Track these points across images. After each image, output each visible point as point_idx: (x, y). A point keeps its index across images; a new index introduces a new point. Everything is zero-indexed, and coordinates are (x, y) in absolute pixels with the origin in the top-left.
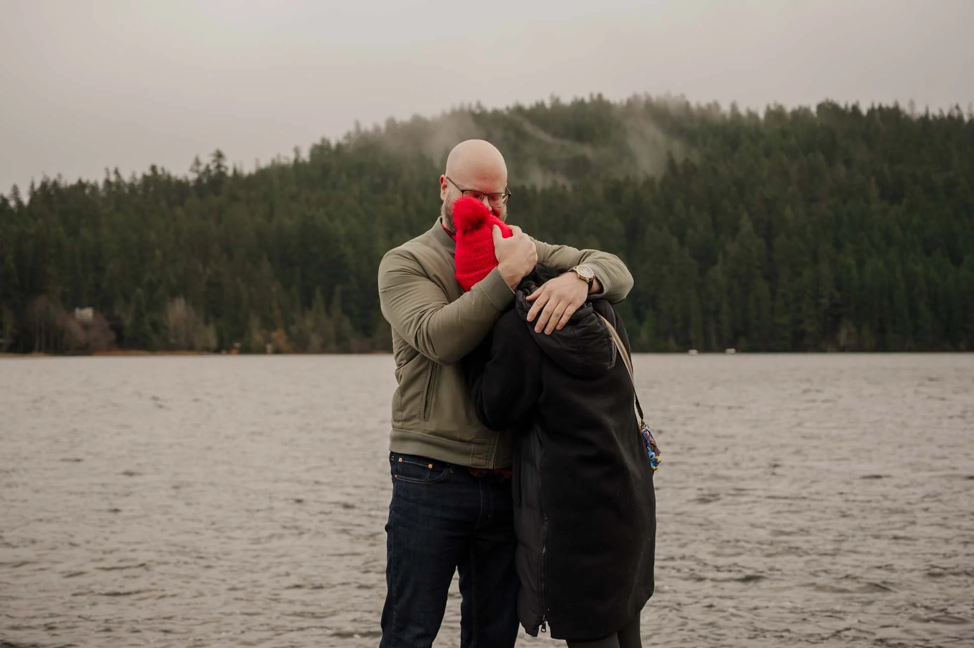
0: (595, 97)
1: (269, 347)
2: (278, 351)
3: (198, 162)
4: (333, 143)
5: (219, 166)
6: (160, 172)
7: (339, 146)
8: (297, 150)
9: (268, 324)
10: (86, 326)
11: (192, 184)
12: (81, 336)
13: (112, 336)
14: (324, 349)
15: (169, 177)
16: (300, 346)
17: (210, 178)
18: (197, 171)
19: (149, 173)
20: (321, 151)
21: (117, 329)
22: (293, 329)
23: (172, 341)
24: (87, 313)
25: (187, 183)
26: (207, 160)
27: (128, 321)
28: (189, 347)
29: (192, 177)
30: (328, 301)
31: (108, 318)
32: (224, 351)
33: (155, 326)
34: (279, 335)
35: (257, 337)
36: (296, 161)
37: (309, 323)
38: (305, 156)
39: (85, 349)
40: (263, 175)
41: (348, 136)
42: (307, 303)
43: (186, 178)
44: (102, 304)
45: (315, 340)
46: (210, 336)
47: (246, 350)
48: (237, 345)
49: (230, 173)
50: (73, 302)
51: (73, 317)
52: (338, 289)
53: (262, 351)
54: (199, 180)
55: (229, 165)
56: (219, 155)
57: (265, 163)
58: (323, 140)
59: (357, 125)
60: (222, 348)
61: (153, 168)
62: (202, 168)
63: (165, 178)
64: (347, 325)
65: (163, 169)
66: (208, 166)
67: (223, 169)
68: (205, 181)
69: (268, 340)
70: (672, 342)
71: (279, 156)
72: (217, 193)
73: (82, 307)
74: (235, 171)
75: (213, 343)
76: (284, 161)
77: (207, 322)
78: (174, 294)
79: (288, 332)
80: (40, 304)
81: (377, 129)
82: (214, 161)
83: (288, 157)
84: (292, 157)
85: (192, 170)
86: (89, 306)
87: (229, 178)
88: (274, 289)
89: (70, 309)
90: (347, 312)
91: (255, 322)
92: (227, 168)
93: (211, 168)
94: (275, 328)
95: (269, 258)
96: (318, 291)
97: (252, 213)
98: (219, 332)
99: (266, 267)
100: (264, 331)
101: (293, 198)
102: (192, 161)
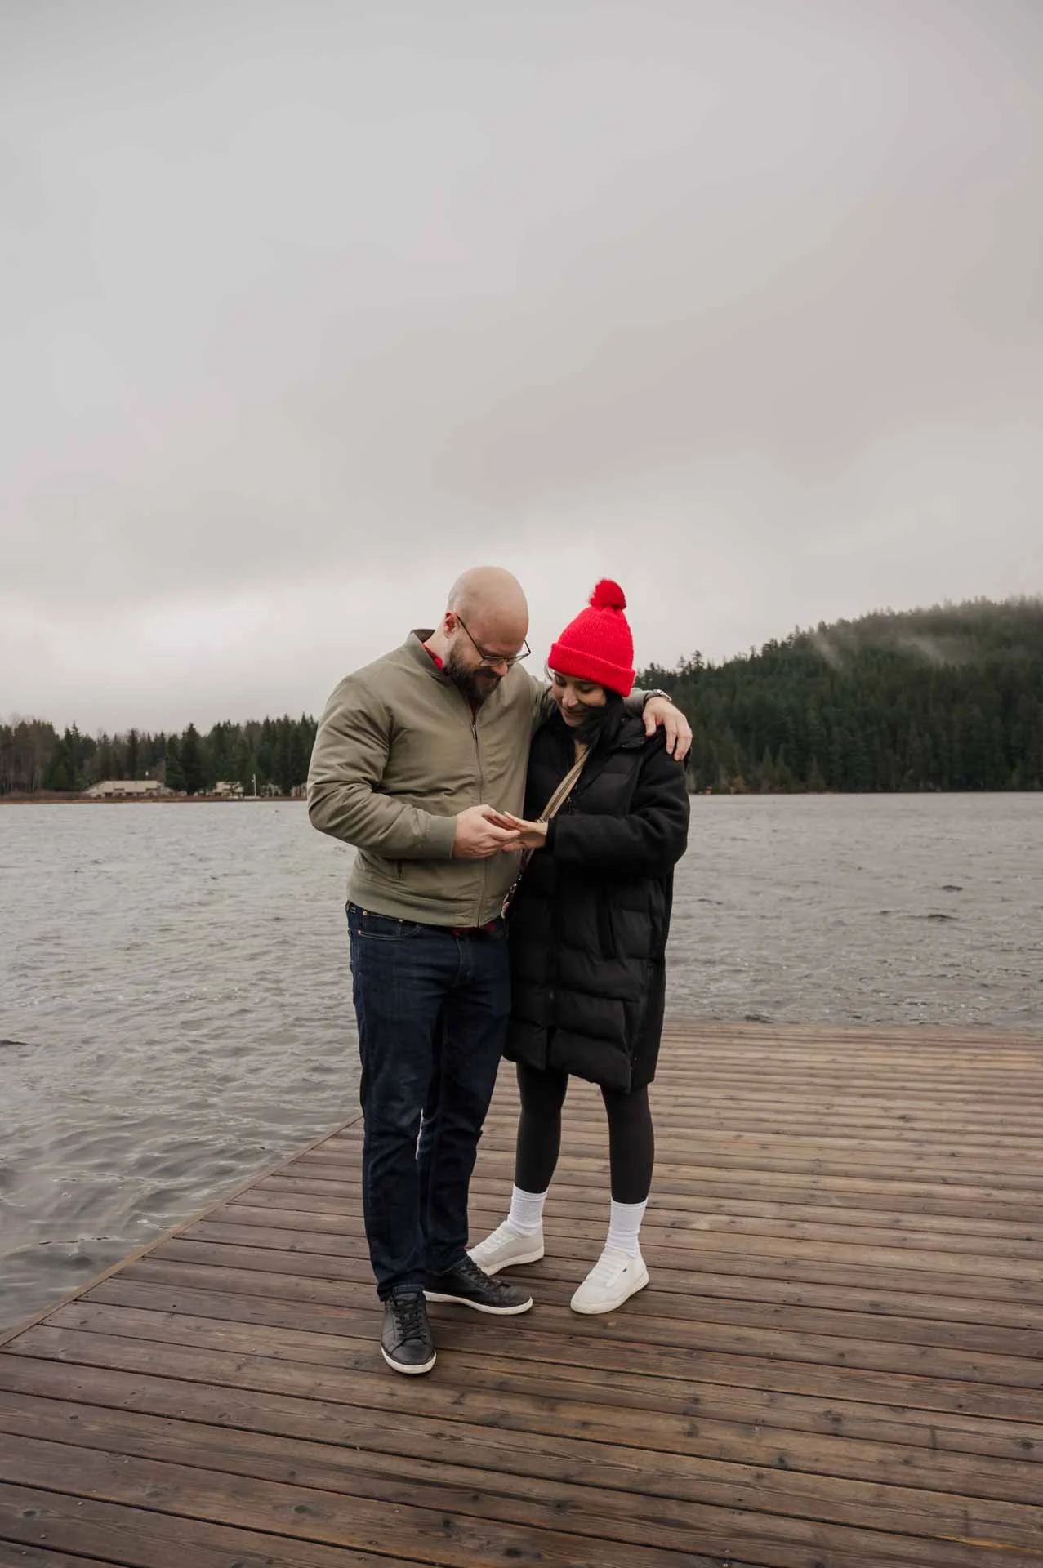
0: (979, 599)
1: (732, 789)
2: (738, 792)
3: (682, 661)
4: (779, 642)
5: (698, 662)
6: (656, 668)
7: (784, 644)
8: (753, 649)
9: (732, 773)
11: (678, 676)
14: (771, 791)
15: (663, 671)
16: (754, 788)
17: (691, 671)
18: (682, 667)
19: (649, 669)
20: (771, 649)
22: (750, 776)
25: (676, 674)
26: (689, 658)
29: (679, 670)
30: (774, 755)
34: (739, 780)
35: (724, 782)
36: (752, 656)
37: (760, 771)
38: (759, 652)
40: (728, 666)
41: (790, 637)
42: (760, 758)
43: (674, 670)
45: (765, 784)
47: (715, 792)
48: (710, 788)
49: (705, 667)
52: (782, 746)
53: (727, 792)
54: (684, 672)
55: (705, 662)
56: (698, 655)
57: (730, 658)
58: (772, 641)
59: (797, 627)
60: (699, 789)
61: (652, 665)
62: (686, 664)
63: (660, 672)
64: (788, 772)
65: (658, 666)
66: (690, 663)
67: (700, 664)
68: (687, 673)
69: (731, 784)
70: (1037, 783)
71: (740, 653)
72: (696, 682)
74: (709, 665)
76: (743, 657)
79: (745, 779)
81: (811, 630)
82: (694, 659)
83: (746, 655)
84: (749, 654)
85: (678, 666)
87: (705, 670)
88: (735, 748)
90: (788, 763)
91: (722, 771)
92: (703, 663)
93: (692, 663)
94: (735, 776)
95: (732, 727)
96: (767, 750)
97: (721, 696)
98: (697, 779)
99: (729, 733)
100: (729, 777)
101: (750, 683)
102: (679, 659)
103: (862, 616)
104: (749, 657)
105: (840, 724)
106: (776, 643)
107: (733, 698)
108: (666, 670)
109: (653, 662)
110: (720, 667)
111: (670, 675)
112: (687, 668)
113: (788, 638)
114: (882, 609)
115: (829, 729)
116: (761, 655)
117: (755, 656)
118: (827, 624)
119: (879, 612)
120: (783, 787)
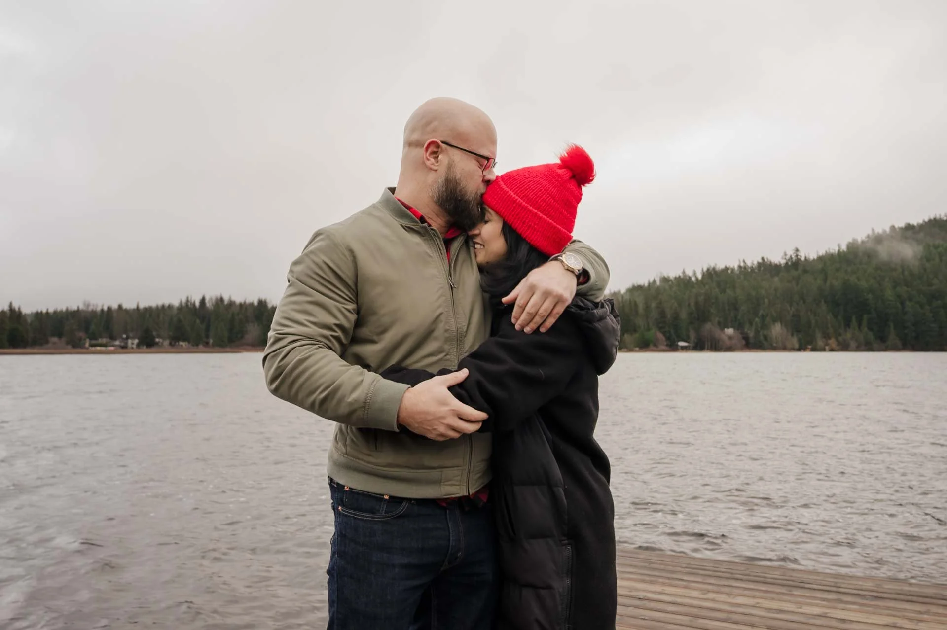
1: (827, 348)
2: (832, 350)
3: (786, 255)
4: (859, 240)
5: (797, 256)
6: (766, 260)
7: (863, 242)
8: (839, 246)
9: (826, 336)
10: (730, 338)
11: (782, 266)
12: (728, 343)
13: (744, 342)
14: (858, 349)
15: (771, 262)
16: (844, 347)
17: (792, 262)
18: (786, 259)
19: (760, 261)
20: (853, 245)
21: (746, 338)
22: (840, 339)
23: (775, 345)
24: (730, 331)
25: (780, 265)
26: (791, 253)
27: (751, 334)
28: (784, 348)
29: (783, 262)
30: (860, 325)
31: (742, 333)
32: (802, 350)
33: (766, 338)
34: (832, 342)
35: (820, 343)
36: (839, 251)
37: (849, 335)
38: (844, 248)
39: (730, 349)
40: (820, 259)
41: (868, 236)
42: (848, 325)
43: (780, 263)
44: (739, 327)
45: (853, 344)
46: (795, 341)
47: (814, 349)
48: (810, 347)
49: (803, 259)
50: (723, 326)
51: (724, 333)
52: (865, 317)
53: (823, 350)
54: (787, 263)
55: (803, 255)
56: (797, 250)
57: (822, 252)
58: (854, 239)
59: (873, 230)
60: (801, 348)
61: (763, 259)
62: (788, 257)
63: (769, 263)
64: (871, 336)
65: (767, 259)
66: (791, 256)
67: (799, 257)
68: (790, 263)
69: (827, 344)
71: (829, 249)
72: (796, 269)
73: (728, 328)
74: (806, 257)
75: (797, 346)
76: (832, 251)
77: (792, 335)
78: (775, 321)
79: (837, 340)
80: (708, 326)
81: (885, 231)
82: (794, 253)
83: (834, 249)
84: (837, 249)
85: (782, 258)
86: (732, 327)
87: (802, 262)
88: (829, 318)
89: (722, 329)
90: (870, 329)
91: (819, 335)
92: (801, 257)
93: (793, 257)
94: (830, 338)
95: (825, 302)
96: (854, 319)
97: (815, 279)
98: (800, 340)
99: (824, 307)
100: (824, 340)
101: (837, 270)
102: (782, 254)
103: (924, 221)
104: (836, 252)
105: (910, 300)
106: (857, 241)
107: (825, 280)
108: (773, 261)
109: (763, 256)
110: (814, 259)
111: (776, 266)
112: (789, 260)
113: (866, 238)
114: (940, 215)
115: (902, 303)
116: (845, 250)
117: (841, 251)
118: (896, 226)
119: (938, 217)
120: (868, 347)
